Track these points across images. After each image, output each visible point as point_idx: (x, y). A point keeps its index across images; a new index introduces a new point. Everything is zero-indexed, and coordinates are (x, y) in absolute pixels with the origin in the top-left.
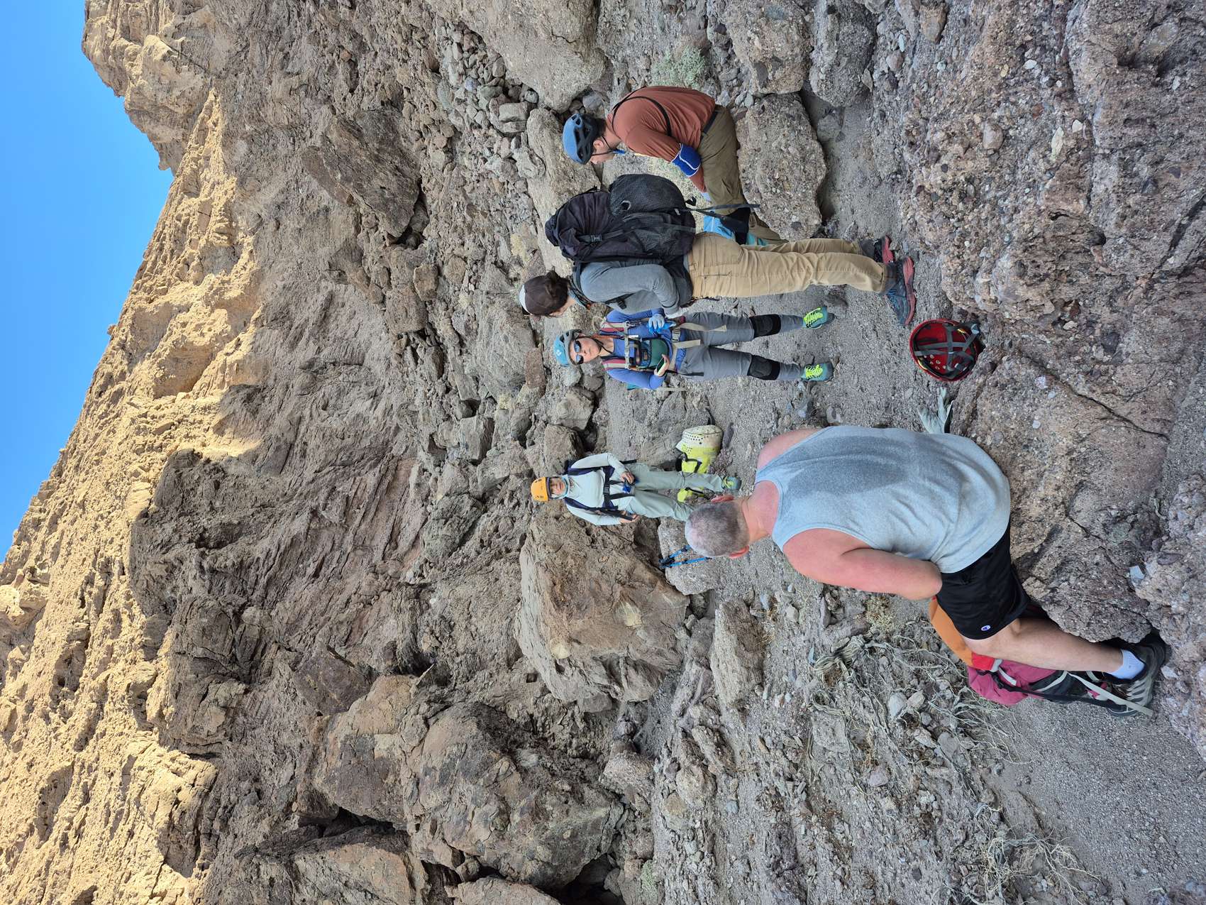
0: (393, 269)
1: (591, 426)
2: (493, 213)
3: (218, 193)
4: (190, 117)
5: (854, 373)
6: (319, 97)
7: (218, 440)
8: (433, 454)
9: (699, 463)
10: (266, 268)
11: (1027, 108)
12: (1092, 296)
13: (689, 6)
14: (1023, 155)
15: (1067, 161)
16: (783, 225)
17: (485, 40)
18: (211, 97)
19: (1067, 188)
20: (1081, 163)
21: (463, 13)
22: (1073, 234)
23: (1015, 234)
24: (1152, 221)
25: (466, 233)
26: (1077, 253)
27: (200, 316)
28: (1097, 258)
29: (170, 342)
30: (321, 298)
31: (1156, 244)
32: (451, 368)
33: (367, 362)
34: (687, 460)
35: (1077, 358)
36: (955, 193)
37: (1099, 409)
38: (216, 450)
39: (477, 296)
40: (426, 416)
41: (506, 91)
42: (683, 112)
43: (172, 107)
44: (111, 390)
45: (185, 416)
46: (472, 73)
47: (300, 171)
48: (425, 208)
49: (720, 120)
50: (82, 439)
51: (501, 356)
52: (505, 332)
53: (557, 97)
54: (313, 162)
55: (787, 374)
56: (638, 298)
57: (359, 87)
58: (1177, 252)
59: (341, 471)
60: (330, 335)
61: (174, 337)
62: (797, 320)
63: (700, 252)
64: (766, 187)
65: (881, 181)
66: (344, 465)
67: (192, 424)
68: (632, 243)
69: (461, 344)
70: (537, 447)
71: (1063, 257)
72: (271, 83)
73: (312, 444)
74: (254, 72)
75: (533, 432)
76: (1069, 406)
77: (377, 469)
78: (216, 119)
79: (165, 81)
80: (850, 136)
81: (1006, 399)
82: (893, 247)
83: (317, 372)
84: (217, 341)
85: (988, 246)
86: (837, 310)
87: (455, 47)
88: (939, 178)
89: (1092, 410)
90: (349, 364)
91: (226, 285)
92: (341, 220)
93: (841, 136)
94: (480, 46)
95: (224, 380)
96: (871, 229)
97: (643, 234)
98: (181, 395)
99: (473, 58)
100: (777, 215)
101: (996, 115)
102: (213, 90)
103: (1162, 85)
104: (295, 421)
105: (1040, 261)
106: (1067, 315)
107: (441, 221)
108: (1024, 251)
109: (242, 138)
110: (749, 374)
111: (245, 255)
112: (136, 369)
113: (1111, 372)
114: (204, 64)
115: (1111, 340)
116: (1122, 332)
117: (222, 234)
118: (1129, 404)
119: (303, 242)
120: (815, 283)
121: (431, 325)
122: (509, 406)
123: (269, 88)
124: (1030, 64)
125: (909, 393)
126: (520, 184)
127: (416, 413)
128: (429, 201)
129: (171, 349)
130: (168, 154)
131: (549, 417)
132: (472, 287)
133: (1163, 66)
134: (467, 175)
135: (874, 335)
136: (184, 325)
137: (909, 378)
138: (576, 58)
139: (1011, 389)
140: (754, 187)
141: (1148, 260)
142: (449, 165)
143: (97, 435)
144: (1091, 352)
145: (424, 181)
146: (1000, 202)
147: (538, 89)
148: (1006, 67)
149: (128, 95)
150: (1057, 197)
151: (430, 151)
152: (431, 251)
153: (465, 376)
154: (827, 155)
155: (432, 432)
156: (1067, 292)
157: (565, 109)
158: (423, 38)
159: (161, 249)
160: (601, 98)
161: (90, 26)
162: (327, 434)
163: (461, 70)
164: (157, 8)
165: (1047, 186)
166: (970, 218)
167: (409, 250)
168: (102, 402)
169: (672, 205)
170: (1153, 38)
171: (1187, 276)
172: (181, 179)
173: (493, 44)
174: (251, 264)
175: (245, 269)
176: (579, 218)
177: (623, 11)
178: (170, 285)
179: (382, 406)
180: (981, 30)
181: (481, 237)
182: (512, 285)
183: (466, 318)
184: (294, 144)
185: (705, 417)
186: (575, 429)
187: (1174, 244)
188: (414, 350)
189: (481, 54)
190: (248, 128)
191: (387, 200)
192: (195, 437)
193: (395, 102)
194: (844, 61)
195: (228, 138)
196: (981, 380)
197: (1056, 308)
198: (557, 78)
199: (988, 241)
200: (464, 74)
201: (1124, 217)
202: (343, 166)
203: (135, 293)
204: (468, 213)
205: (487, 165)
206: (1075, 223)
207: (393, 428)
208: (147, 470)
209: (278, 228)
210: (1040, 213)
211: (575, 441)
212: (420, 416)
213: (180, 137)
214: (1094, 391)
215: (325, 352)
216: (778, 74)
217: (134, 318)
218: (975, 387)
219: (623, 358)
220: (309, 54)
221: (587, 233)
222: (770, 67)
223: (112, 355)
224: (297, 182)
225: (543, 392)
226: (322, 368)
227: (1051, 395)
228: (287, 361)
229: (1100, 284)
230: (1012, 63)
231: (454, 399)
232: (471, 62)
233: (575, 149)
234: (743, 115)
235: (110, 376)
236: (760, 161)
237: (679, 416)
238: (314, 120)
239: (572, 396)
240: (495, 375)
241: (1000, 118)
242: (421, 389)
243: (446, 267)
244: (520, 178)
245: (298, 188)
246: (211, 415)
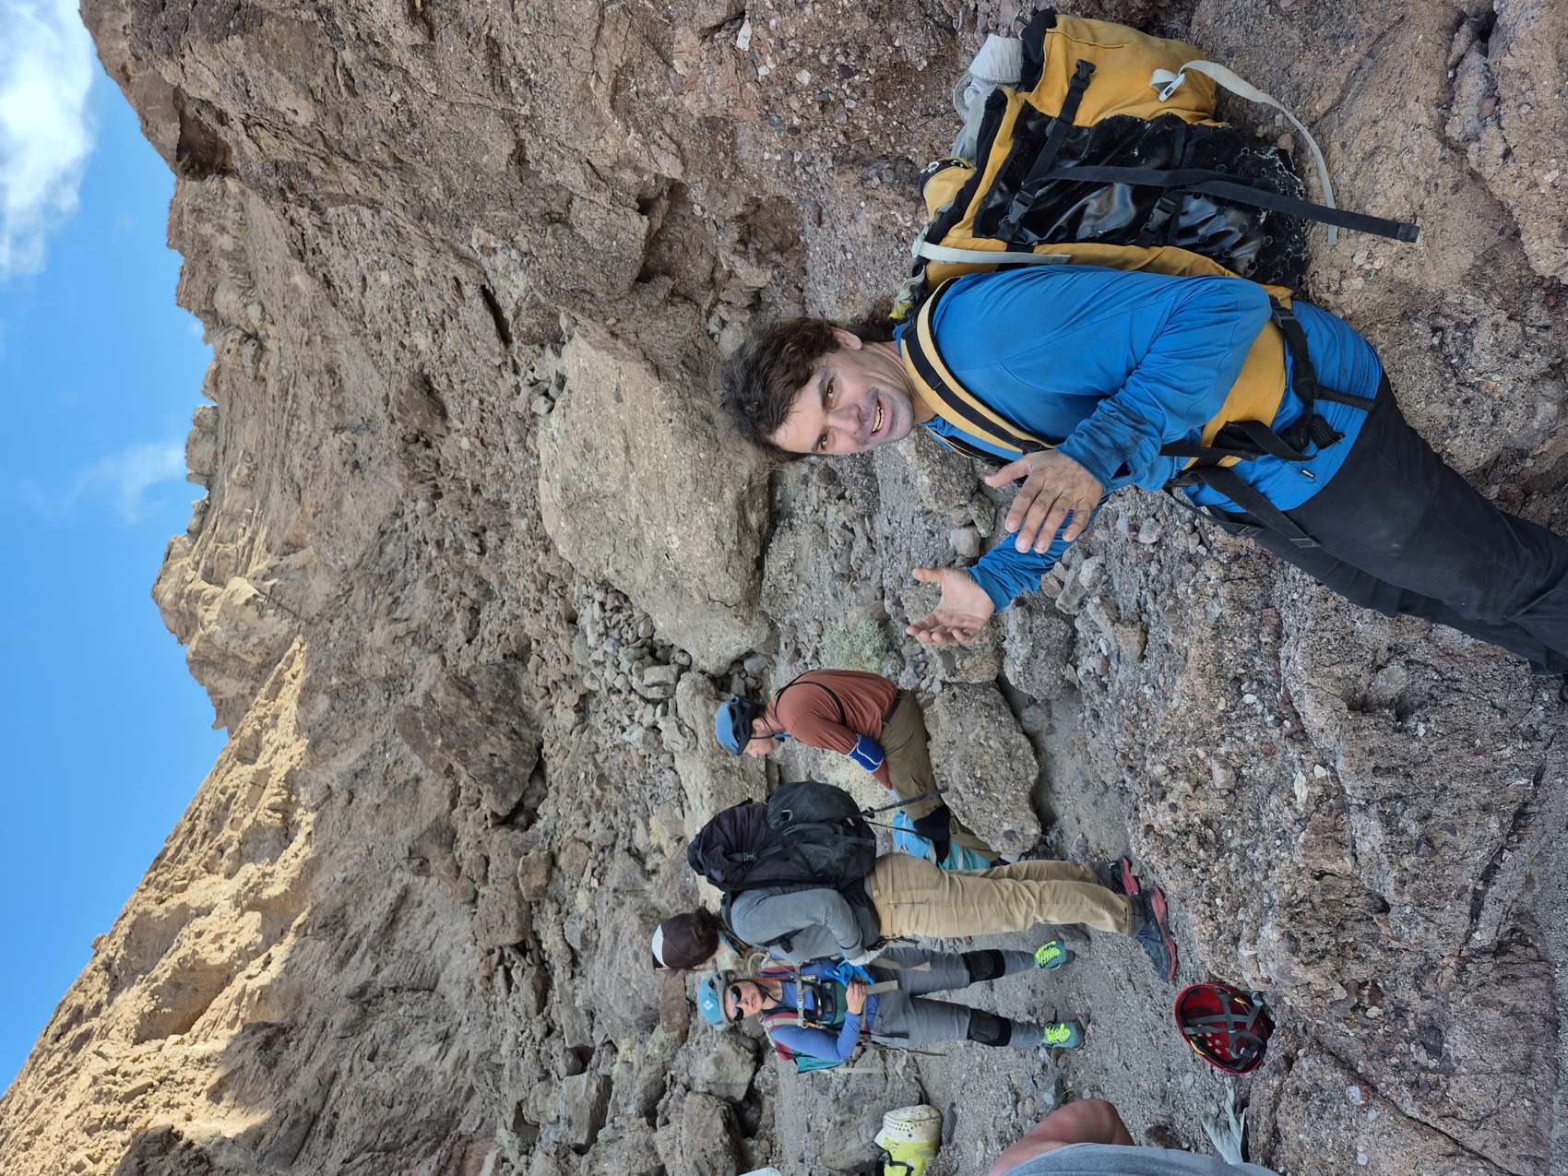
0: (493, 857)
1: (753, 1095)
2: (629, 788)
3: (278, 759)
4: (265, 667)
5: (1113, 1041)
6: (429, 646)
7: (211, 1110)
8: (519, 1134)
9: (910, 1169)
10: (325, 855)
11: (1257, 745)
12: (1391, 977)
13: (863, 575)
14: (1265, 799)
15: (1318, 810)
16: (993, 833)
17: (632, 600)
18: (296, 646)
19: (1325, 844)
20: (1335, 813)
21: (608, 572)
22: (1348, 896)
23: (1275, 896)
24: (1439, 887)
25: (594, 810)
26: (1359, 921)
27: (224, 922)
28: (1384, 930)
29: (174, 958)
30: (392, 895)
31: (1453, 915)
32: (556, 998)
33: (441, 987)
34: (892, 1164)
35: (1394, 1061)
36: (1192, 838)
37: (1441, 1140)
38: (204, 1125)
39: (601, 894)
40: (514, 1074)
41: (654, 652)
42: (859, 699)
43: (244, 657)
44: (76, 1031)
45: (172, 1072)
46: (615, 633)
47: (391, 731)
48: (543, 778)
49: (904, 707)
50: (13, 1108)
51: (628, 981)
52: (635, 947)
53: (714, 660)
54: (409, 726)
55: (1021, 1037)
56: (807, 937)
57: (479, 637)
58: (1481, 926)
59: (382, 1159)
60: (395, 947)
61: (181, 953)
62: (1027, 958)
63: (886, 873)
64: (967, 787)
65: (1107, 787)
66: (387, 1150)
67: (179, 1084)
68: (796, 862)
69: (574, 962)
70: (672, 1129)
71: (1341, 927)
72: (372, 630)
73: (345, 1115)
74: (354, 618)
75: (667, 1103)
76: (1399, 1133)
77: (435, 1158)
78: (297, 670)
79: (243, 627)
80: (1063, 730)
81: (1314, 1116)
82: (1135, 871)
83: (369, 1002)
84: (239, 957)
85: (1245, 906)
86: (1077, 946)
87: (596, 605)
88: (1168, 818)
89: (1431, 1142)
90: (415, 990)
91: (267, 879)
92: (433, 793)
93: (1052, 730)
94: (626, 605)
95: (237, 1015)
96: (1105, 845)
97: (809, 849)
98: (174, 1038)
99: (616, 617)
100: (983, 820)
101: (1222, 750)
102: (300, 638)
103: (1406, 731)
104: (327, 1079)
105: (1314, 933)
106: (1366, 1001)
107: (563, 795)
108: (1291, 920)
109: (325, 692)
110: (969, 1037)
111: (300, 838)
112: (119, 999)
113: (1444, 1084)
114: (295, 608)
115: (1432, 1036)
116: (1443, 1028)
117: (275, 810)
118: (1480, 1134)
119: (380, 821)
120: (1040, 920)
121: (535, 934)
122: (633, 1058)
123: (368, 636)
124: (1249, 699)
125: (1188, 1079)
126: (664, 758)
127: (500, 1066)
128: (549, 769)
129: (175, 970)
130: (228, 712)
131: (692, 1079)
132: (595, 883)
133: (1402, 709)
134: (600, 741)
135: (1130, 988)
136: (199, 935)
137: (1185, 1057)
138: (737, 622)
139: (1316, 1099)
140: (951, 787)
141: (1448, 935)
142: (579, 727)
143: (37, 1102)
144: (1410, 1053)
145: (546, 745)
146: (1249, 853)
147: (692, 652)
148: (1222, 699)
149: (194, 643)
150: (1316, 854)
151: (557, 710)
152: (546, 834)
153: (575, 1011)
154: (1037, 750)
155: (520, 1098)
156: (1358, 972)
157: (723, 672)
158: (562, 588)
159: (191, 831)
160: (766, 661)
161: (166, 569)
162: (370, 1099)
163: (602, 630)
164: (252, 549)
165: (1301, 840)
166: (1216, 869)
167: (517, 832)
168: (58, 1050)
169: (843, 814)
170: (1380, 680)
171: (1504, 954)
172: (238, 741)
173: (641, 604)
174: (307, 849)
175: (297, 856)
176: (729, 833)
177: (789, 575)
178: (193, 879)
179: (453, 1053)
180: (1186, 660)
181: (612, 816)
182: (649, 879)
183: (582, 926)
184: (388, 699)
185: (914, 1092)
186: (729, 1100)
187: (1475, 915)
188: (507, 971)
189: (626, 613)
190: (334, 681)
191: (496, 770)
192: (178, 1105)
193: (520, 655)
194: (1042, 654)
195: (307, 693)
196: (1276, 1083)
197: (1349, 992)
198: (713, 639)
199: (1245, 900)
200: (605, 634)
201: (1403, 883)
202: (445, 729)
203: (142, 891)
204: (598, 785)
205: (625, 737)
206: (1347, 884)
207: (466, 1088)
208: (96, 1161)
209: (350, 802)
210: (1299, 871)
211: (729, 1120)
212: (506, 1072)
213: (247, 691)
214: (1427, 1114)
215: (385, 972)
216: (967, 663)
217: (132, 927)
218: (1269, 1093)
219: (794, 1011)
220: (423, 598)
221: (739, 850)
222: (957, 656)
223: (91, 978)
224: (385, 744)
225: (684, 1037)
226: (377, 997)
227: (1372, 1115)
228: (330, 986)
229: (1397, 961)
230: (1229, 697)
231: (556, 1046)
232: (613, 622)
233: (730, 727)
234: (931, 701)
235: (80, 1009)
236: (956, 756)
237: (878, 1088)
238: (418, 671)
239: (724, 1047)
240: (617, 1010)
241: (1228, 754)
242: (511, 1030)
243: (563, 854)
244: (664, 752)
245: (385, 751)
246: (208, 1070)
